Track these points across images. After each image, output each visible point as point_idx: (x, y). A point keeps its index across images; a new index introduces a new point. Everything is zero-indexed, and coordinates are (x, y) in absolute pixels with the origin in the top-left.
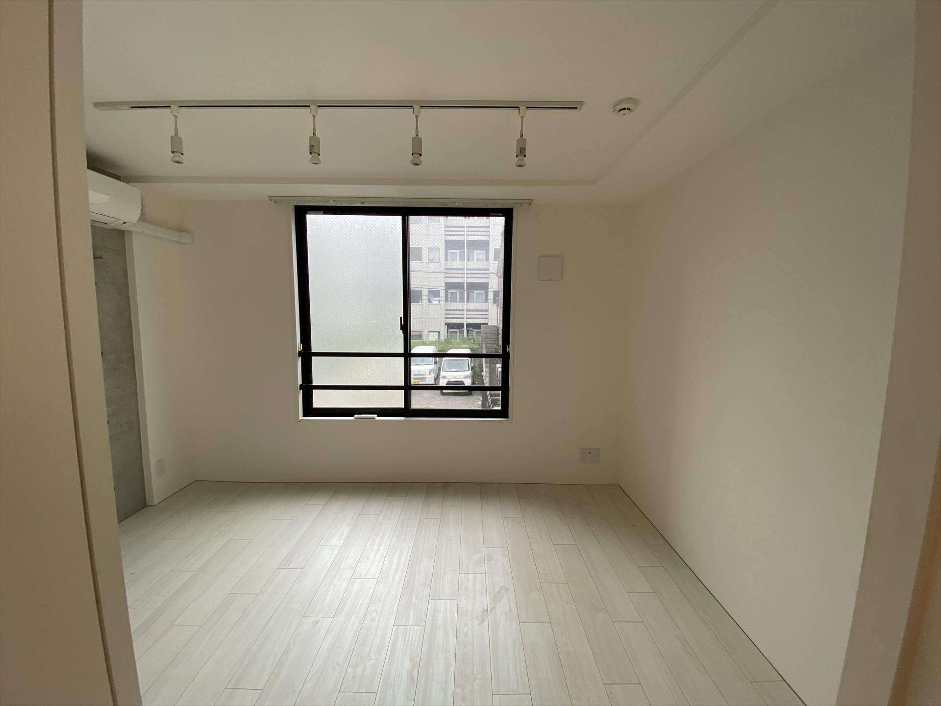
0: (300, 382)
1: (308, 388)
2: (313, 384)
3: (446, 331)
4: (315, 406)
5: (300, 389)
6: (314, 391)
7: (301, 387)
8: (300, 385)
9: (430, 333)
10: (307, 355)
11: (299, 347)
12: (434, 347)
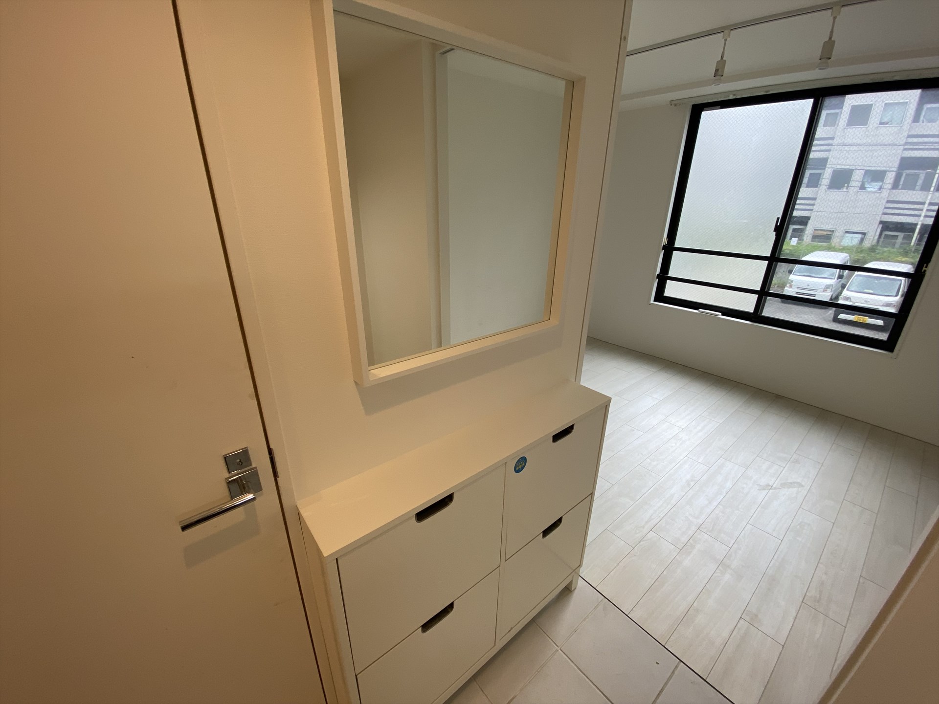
0: (658, 272)
1: (663, 277)
2: (669, 275)
3: (878, 233)
4: (666, 294)
5: (657, 278)
6: (668, 281)
7: (658, 276)
8: (658, 274)
9: (847, 235)
10: (669, 249)
11: (665, 240)
12: (847, 255)
